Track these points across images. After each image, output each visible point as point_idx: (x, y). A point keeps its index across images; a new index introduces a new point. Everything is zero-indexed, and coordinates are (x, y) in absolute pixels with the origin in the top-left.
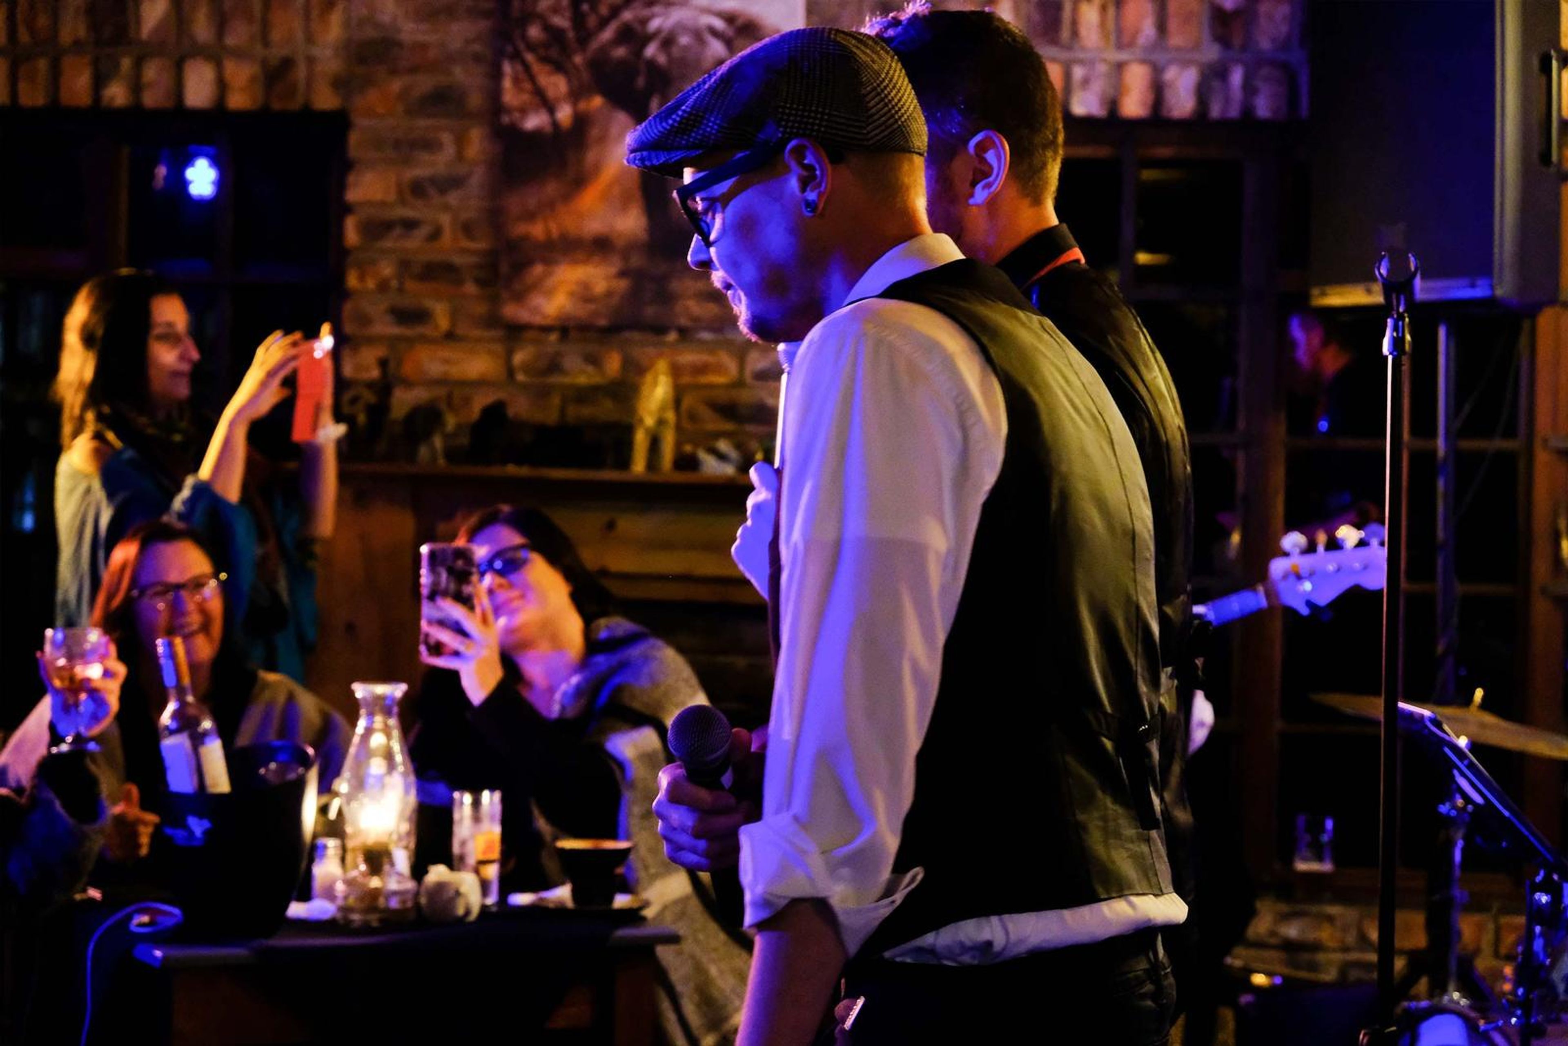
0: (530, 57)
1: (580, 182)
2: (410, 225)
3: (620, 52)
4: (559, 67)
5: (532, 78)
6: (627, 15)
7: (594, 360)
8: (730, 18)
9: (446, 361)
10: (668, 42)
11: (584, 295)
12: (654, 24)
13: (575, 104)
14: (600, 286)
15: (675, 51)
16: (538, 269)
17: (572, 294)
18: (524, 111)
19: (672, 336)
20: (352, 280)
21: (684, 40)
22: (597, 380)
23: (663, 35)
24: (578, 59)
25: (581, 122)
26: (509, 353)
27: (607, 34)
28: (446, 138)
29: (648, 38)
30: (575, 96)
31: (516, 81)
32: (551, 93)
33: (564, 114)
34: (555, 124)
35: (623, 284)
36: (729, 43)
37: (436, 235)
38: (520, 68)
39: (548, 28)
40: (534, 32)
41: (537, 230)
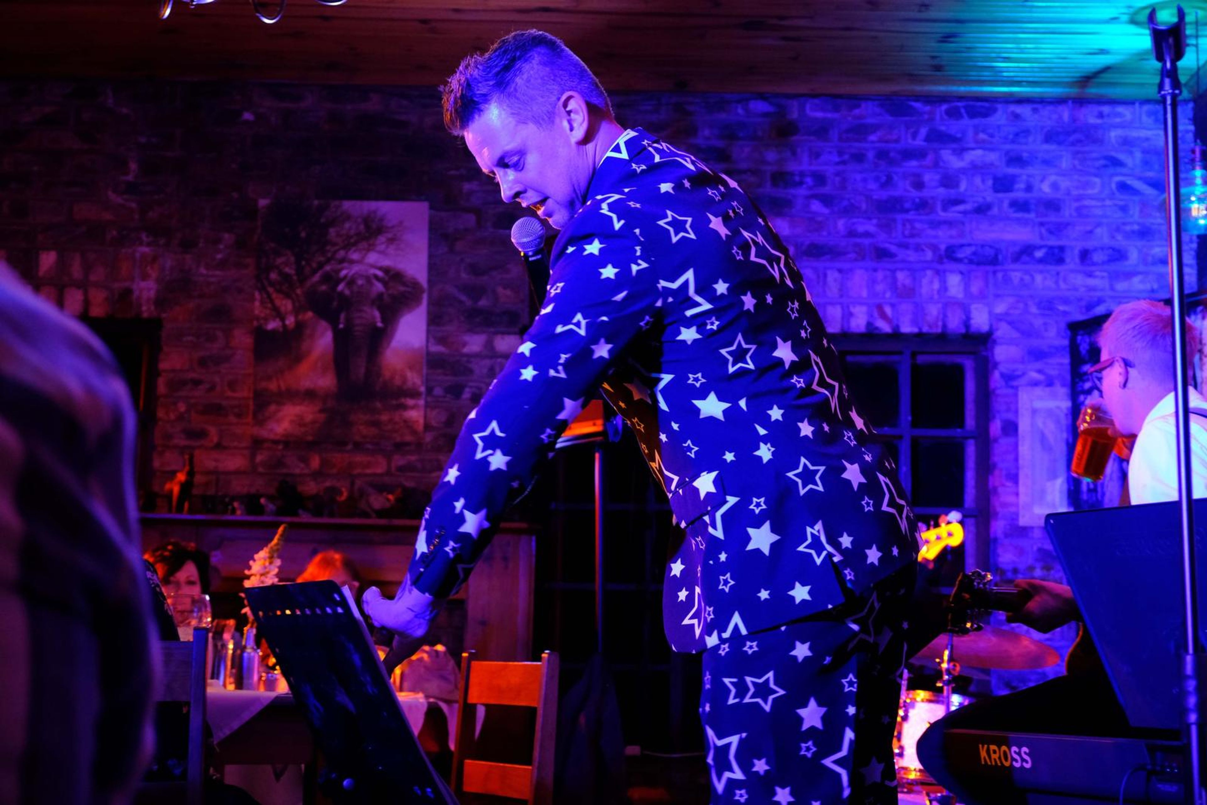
0: (270, 290)
1: (299, 359)
2: (197, 383)
3: (324, 288)
4: (288, 296)
5: (272, 301)
6: (328, 268)
7: (305, 460)
8: (386, 270)
9: (216, 460)
10: (351, 282)
11: (300, 422)
12: (344, 273)
13: (296, 316)
14: (309, 418)
15: (355, 289)
16: (273, 407)
17: (292, 422)
18: (266, 319)
19: (350, 447)
20: (161, 414)
21: (360, 282)
22: (306, 471)
23: (348, 278)
24: (299, 291)
25: (300, 326)
26: (253, 456)
27: (316, 278)
28: (219, 334)
29: (339, 281)
30: (297, 311)
31: (262, 302)
32: (283, 309)
33: (290, 321)
34: (284, 326)
35: (322, 417)
36: (385, 284)
37: (212, 389)
38: (265, 296)
39: (281, 273)
40: (273, 276)
41: (273, 386)
